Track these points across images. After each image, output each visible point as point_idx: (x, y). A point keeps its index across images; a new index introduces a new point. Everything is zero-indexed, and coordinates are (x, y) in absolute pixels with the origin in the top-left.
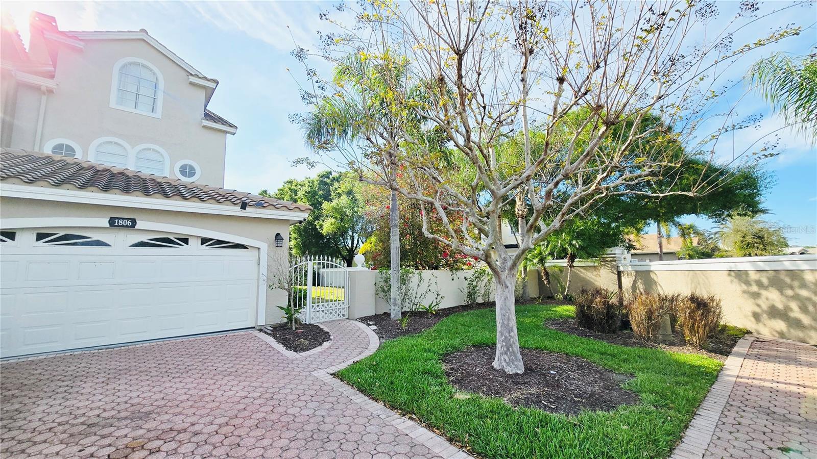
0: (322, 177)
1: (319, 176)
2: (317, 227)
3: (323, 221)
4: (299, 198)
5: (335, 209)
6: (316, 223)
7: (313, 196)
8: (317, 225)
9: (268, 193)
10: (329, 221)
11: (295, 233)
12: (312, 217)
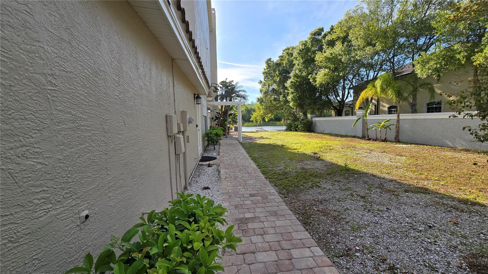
0: (314, 34)
1: (312, 34)
2: (311, 81)
3: (316, 74)
4: (294, 58)
5: (328, 59)
6: (309, 77)
7: (306, 53)
8: (311, 78)
9: (272, 60)
10: (323, 72)
11: (291, 88)
12: (305, 73)
